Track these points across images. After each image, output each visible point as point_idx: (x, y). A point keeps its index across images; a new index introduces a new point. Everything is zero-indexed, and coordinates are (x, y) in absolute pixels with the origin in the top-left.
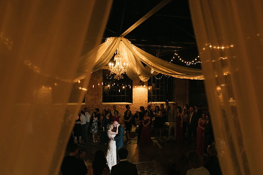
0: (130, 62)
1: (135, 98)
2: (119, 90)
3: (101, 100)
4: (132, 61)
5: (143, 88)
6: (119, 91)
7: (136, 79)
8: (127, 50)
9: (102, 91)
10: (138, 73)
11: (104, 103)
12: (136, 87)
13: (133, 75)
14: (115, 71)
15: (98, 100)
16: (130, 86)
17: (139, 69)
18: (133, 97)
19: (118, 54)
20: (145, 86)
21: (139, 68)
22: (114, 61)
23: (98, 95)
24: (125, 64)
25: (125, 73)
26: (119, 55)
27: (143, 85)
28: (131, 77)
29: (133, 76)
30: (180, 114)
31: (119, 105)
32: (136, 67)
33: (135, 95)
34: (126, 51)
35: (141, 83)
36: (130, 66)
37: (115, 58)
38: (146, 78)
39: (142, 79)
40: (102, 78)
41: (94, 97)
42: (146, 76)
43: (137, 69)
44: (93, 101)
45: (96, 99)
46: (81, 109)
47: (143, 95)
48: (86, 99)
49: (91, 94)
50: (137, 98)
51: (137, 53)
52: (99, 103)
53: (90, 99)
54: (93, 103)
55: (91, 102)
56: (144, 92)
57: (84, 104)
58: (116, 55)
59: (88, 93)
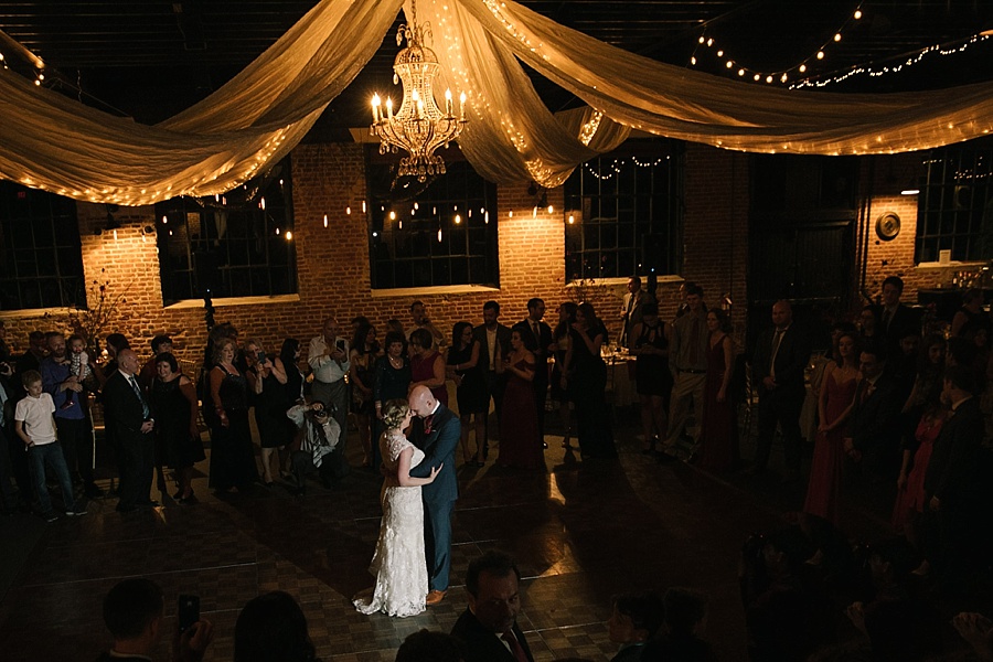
0: (479, 87)
1: (511, 263)
2: (440, 233)
3: (365, 277)
4: (487, 85)
5: (545, 220)
6: (440, 238)
7: (509, 176)
8: (457, 22)
10: (520, 142)
11: (376, 294)
12: (511, 214)
13: (498, 156)
14: (403, 137)
15: (351, 281)
16: (487, 214)
17: (522, 126)
18: (502, 259)
19: (415, 43)
20: (551, 209)
21: (522, 118)
22: (396, 83)
23: (351, 257)
24: (448, 95)
25: (453, 144)
26: (416, 52)
27: (543, 205)
28: (488, 170)
29: (494, 161)
30: (722, 341)
31: (443, 295)
32: (507, 115)
33: (511, 253)
34: (457, 28)
35: (535, 197)
36: (481, 109)
37: (401, 69)
38: (559, 167)
39: (540, 173)
40: (361, 184)
41: (335, 269)
42: (558, 161)
43: (515, 124)
44: (331, 284)
45: (344, 274)
46: (285, 319)
47: (544, 252)
48: (302, 277)
49: (322, 257)
50: (519, 262)
51: (509, 28)
52: (358, 293)
53: (317, 276)
54: (332, 293)
55: (324, 290)
56: (547, 239)
57: (295, 297)
58: (403, 52)
59: (306, 253)
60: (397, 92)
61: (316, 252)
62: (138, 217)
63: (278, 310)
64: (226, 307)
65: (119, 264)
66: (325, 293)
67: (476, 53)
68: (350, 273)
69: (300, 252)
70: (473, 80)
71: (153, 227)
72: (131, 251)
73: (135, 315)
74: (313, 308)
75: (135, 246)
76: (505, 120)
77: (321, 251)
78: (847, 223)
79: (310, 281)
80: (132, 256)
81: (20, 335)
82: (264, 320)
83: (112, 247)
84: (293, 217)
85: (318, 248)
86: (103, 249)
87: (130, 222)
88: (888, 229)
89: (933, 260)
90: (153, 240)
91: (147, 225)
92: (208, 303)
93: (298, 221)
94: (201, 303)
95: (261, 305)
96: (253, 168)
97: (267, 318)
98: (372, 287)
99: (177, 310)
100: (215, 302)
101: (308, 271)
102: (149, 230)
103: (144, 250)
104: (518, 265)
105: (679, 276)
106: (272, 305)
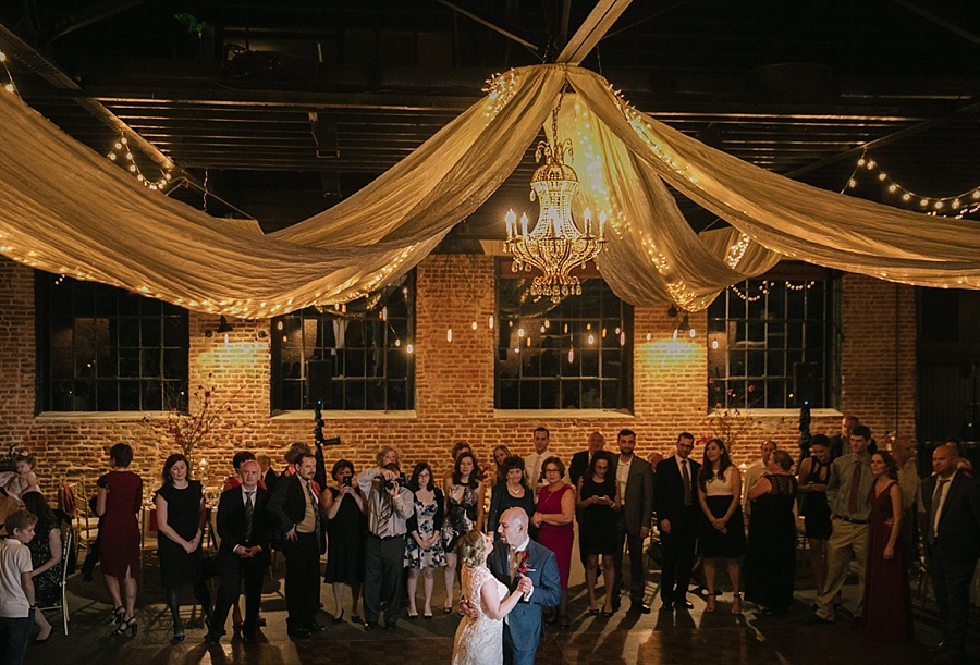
0: (620, 206)
1: (648, 388)
2: (571, 353)
3: (489, 395)
4: (629, 204)
5: (686, 343)
6: (571, 358)
7: (648, 297)
8: (599, 140)
9: (491, 358)
10: (662, 263)
11: (499, 414)
12: (649, 336)
13: (638, 277)
14: (537, 255)
15: (473, 400)
16: (623, 335)
17: (664, 246)
18: (637, 383)
19: (555, 161)
20: (692, 333)
21: (665, 238)
22: (532, 199)
23: (474, 373)
24: (587, 215)
25: (591, 264)
26: (555, 169)
27: (684, 327)
28: (627, 291)
29: (633, 282)
30: (889, 488)
31: (572, 419)
32: (648, 235)
33: (648, 378)
34: (599, 147)
35: (677, 319)
36: (621, 229)
37: (539, 186)
38: (704, 290)
39: (684, 295)
40: (489, 298)
41: (456, 386)
42: (703, 285)
43: (657, 245)
44: (451, 402)
45: (466, 392)
46: (399, 437)
47: (684, 378)
48: (421, 392)
49: (444, 372)
50: (656, 388)
51: (653, 149)
52: (480, 413)
53: (437, 393)
54: (452, 411)
55: (443, 408)
56: (688, 364)
57: (412, 414)
58: (542, 169)
59: (426, 367)
60: (534, 209)
61: (438, 367)
63: (392, 426)
64: (337, 421)
65: (227, 369)
66: (445, 411)
67: (618, 171)
68: (472, 391)
69: (420, 367)
70: (613, 199)
71: (267, 333)
72: (242, 356)
73: (240, 424)
74: (430, 426)
75: (246, 352)
76: (646, 241)
77: (442, 366)
79: (429, 397)
80: (243, 361)
82: (376, 437)
83: (221, 351)
84: (415, 329)
85: (440, 363)
86: (212, 353)
87: (243, 325)
90: (266, 345)
91: (261, 329)
92: (319, 416)
93: (421, 334)
94: (310, 414)
95: (375, 421)
96: (378, 278)
97: (379, 434)
98: (495, 407)
99: (284, 421)
100: (326, 415)
101: (427, 387)
102: (263, 335)
103: (255, 356)
104: (655, 391)
105: (838, 410)
106: (386, 421)
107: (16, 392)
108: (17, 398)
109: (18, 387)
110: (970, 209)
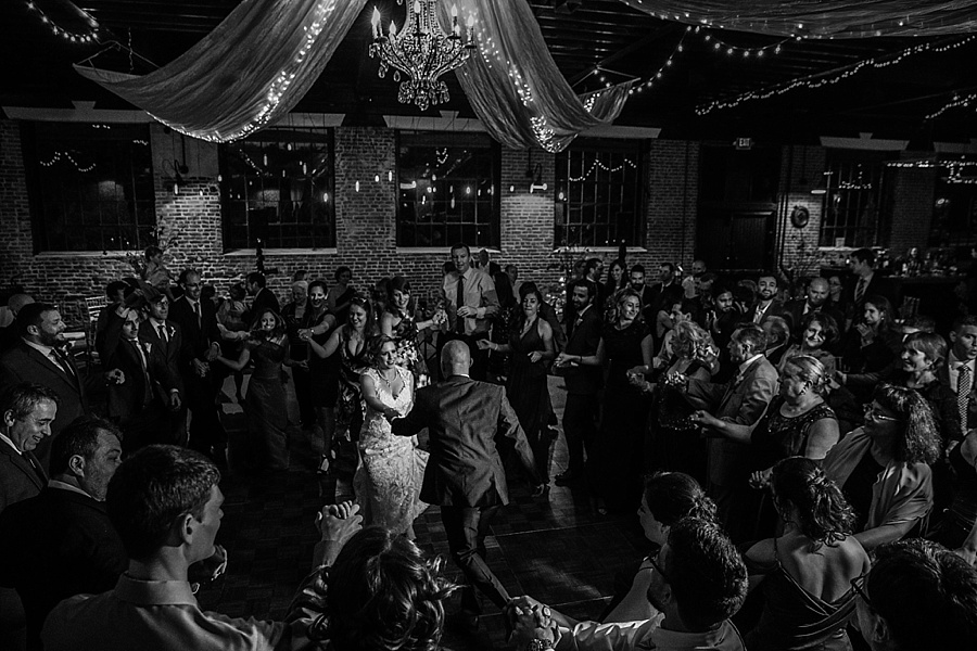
1: (511, 231)
2: (453, 201)
3: (391, 237)
5: (539, 198)
6: (453, 206)
9: (393, 207)
11: (399, 251)
15: (380, 239)
18: (503, 227)
20: (545, 187)
23: (381, 219)
33: (511, 223)
40: (391, 160)
41: (367, 229)
44: (363, 241)
45: (374, 233)
46: (324, 268)
47: (537, 223)
48: (340, 234)
49: (357, 218)
50: (517, 231)
52: (386, 250)
53: (353, 234)
54: (364, 248)
56: (540, 213)
57: (335, 251)
59: (344, 214)
61: (352, 214)
62: (204, 178)
63: (319, 260)
64: (275, 256)
65: (187, 217)
66: (358, 248)
68: (379, 233)
69: (339, 214)
71: (216, 187)
72: (198, 207)
73: (199, 259)
74: (348, 260)
75: (201, 203)
77: (356, 214)
78: (769, 213)
79: (346, 238)
80: (199, 211)
81: (100, 272)
83: (181, 203)
84: (334, 184)
85: (353, 211)
86: (174, 204)
87: (198, 182)
88: (800, 219)
89: (830, 246)
90: (216, 198)
91: (211, 184)
92: (259, 253)
94: (253, 252)
95: (305, 255)
98: (397, 245)
99: (234, 257)
100: (266, 252)
101: (344, 229)
102: (213, 189)
103: (208, 206)
104: (516, 233)
105: (645, 248)
106: (314, 256)
107: (16, 235)
108: (18, 240)
109: (17, 230)
110: (744, 97)
